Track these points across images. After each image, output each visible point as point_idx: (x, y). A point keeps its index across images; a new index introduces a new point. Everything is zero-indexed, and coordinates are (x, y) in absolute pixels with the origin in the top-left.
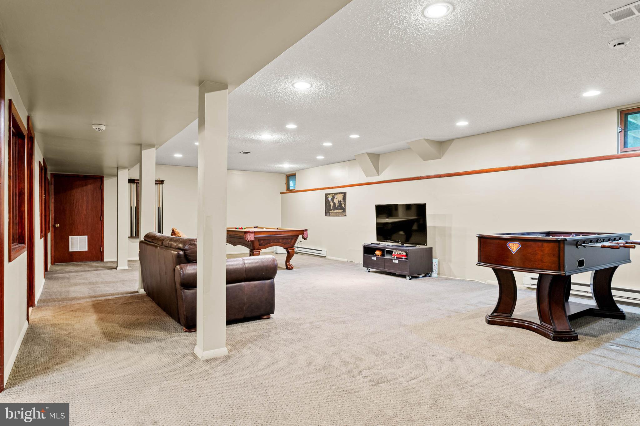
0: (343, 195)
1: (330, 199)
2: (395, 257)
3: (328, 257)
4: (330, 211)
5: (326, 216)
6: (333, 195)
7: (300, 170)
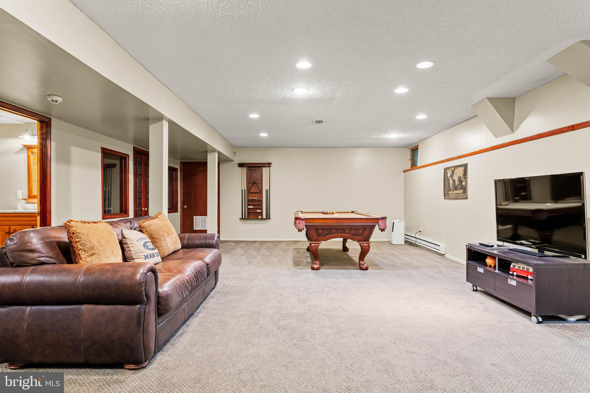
0: (464, 168)
1: (449, 175)
2: (515, 273)
3: (447, 256)
4: (450, 192)
5: (445, 199)
6: (453, 169)
7: (422, 140)
